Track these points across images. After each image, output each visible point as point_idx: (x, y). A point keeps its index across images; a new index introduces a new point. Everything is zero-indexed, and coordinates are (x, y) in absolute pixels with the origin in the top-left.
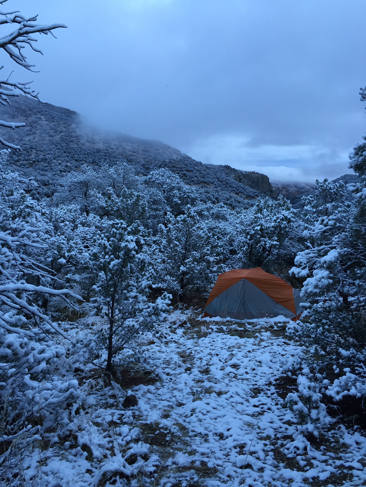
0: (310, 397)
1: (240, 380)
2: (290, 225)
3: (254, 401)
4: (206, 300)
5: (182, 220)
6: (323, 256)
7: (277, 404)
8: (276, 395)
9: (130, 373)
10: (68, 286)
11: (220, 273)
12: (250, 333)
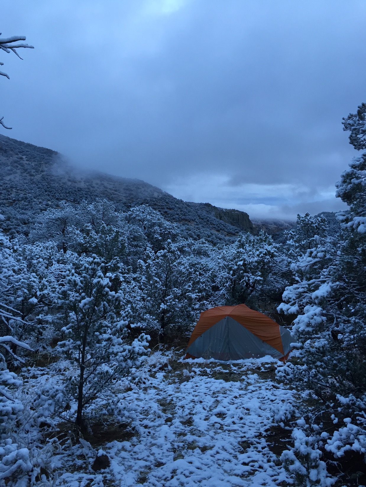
0: (308, 455)
1: (227, 432)
2: (274, 260)
3: (243, 457)
4: (187, 340)
5: (162, 256)
6: (314, 291)
7: (269, 461)
8: (267, 449)
9: (103, 427)
10: (40, 327)
11: (202, 311)
12: (235, 376)
